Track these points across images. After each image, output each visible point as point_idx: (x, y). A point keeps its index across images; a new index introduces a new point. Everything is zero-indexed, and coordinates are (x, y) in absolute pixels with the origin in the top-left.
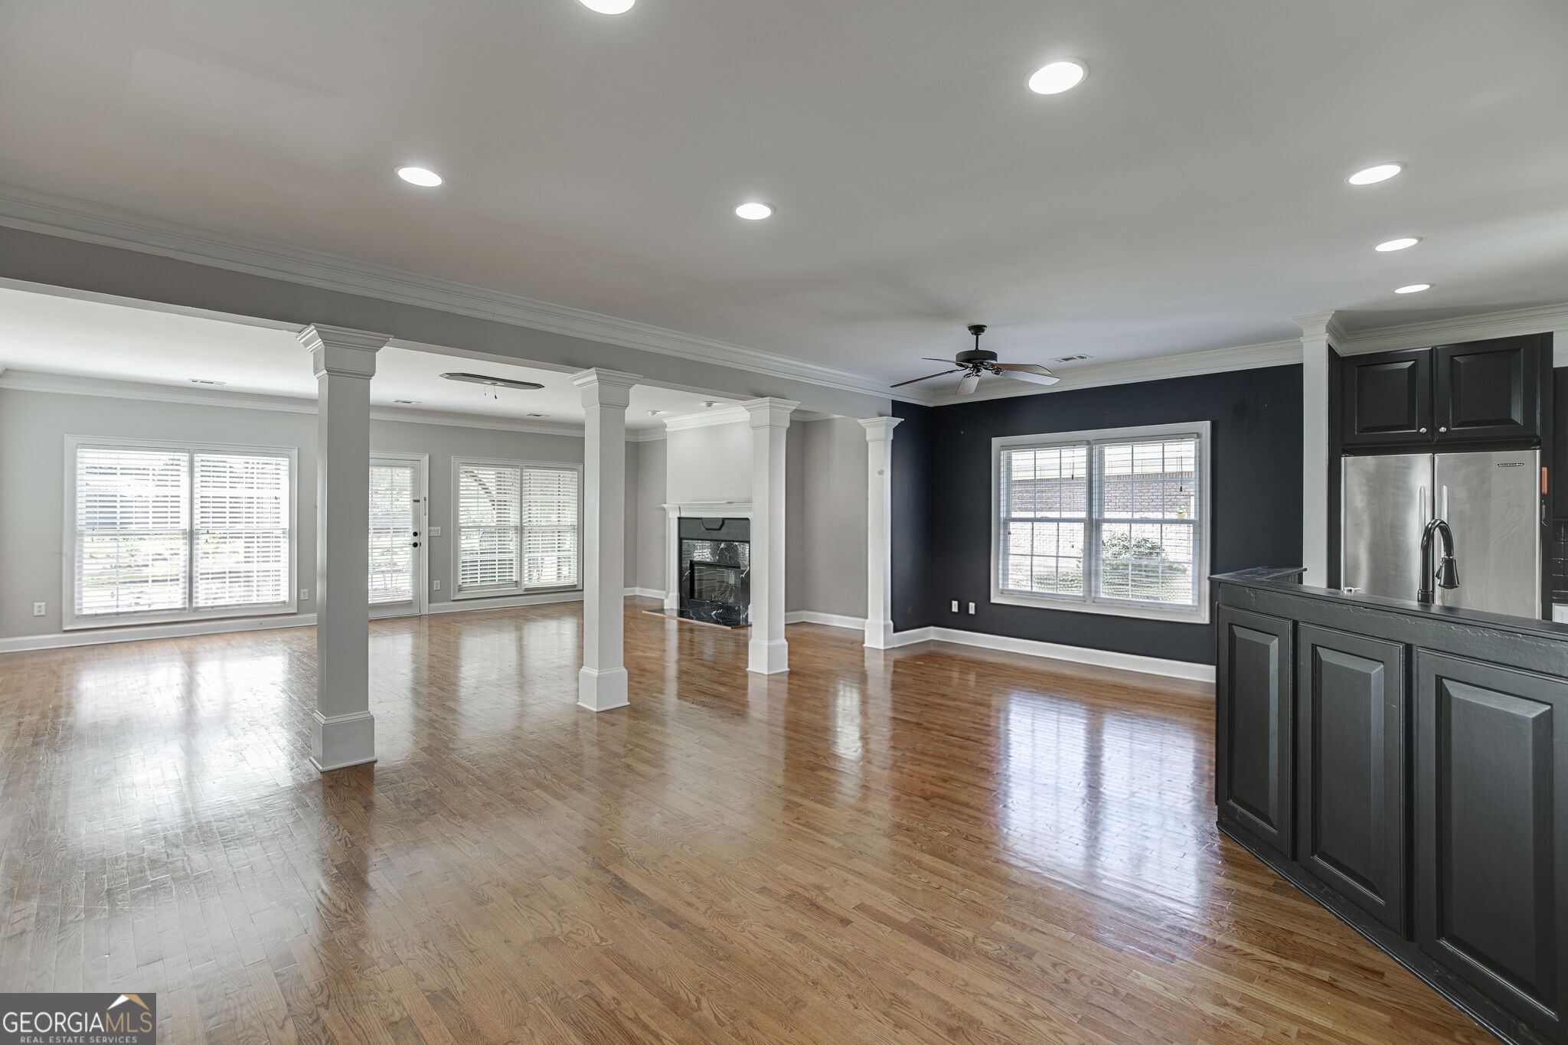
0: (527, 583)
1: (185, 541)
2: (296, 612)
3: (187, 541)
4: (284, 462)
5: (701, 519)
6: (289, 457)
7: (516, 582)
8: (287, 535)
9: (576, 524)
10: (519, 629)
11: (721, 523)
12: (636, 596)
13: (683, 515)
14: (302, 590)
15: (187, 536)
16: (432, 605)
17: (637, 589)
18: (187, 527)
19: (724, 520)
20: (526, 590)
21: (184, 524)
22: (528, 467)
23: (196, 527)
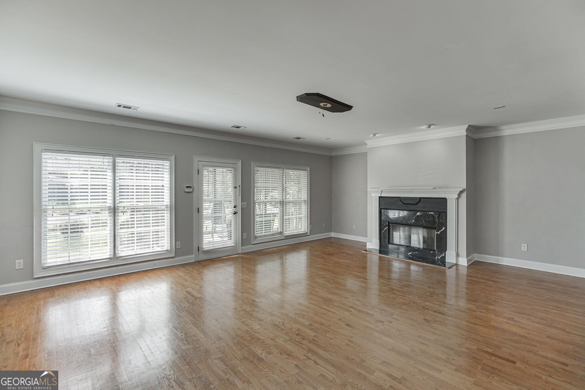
0: (287, 233)
1: (111, 214)
2: (174, 256)
3: (112, 214)
4: (167, 164)
5: (399, 197)
6: (170, 161)
7: (281, 232)
8: (169, 209)
9: (306, 200)
10: (281, 258)
11: (418, 200)
12: (332, 237)
13: (383, 195)
14: (177, 243)
15: (112, 211)
16: (243, 247)
17: (332, 233)
18: (112, 205)
19: (420, 198)
20: (286, 236)
21: (109, 203)
22: (286, 169)
23: (117, 205)
